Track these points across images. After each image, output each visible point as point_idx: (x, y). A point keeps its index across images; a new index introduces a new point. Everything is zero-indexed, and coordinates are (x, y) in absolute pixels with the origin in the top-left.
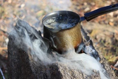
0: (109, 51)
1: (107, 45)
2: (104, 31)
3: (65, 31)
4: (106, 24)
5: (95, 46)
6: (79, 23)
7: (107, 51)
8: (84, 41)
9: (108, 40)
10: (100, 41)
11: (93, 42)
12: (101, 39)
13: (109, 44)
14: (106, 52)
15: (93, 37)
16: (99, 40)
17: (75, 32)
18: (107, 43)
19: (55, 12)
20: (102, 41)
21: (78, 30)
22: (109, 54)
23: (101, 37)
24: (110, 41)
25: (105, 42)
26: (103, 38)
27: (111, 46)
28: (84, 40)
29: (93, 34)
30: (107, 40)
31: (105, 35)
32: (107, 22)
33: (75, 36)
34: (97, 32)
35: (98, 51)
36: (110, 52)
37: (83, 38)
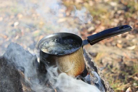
0: (117, 78)
1: (114, 71)
2: (111, 54)
3: (65, 57)
4: (113, 46)
5: (100, 73)
6: (81, 47)
7: (115, 77)
8: (87, 68)
9: (116, 65)
10: (107, 66)
11: (98, 69)
12: (108, 64)
13: (116, 69)
14: (113, 79)
15: (98, 61)
16: (105, 65)
17: (77, 58)
18: (114, 68)
19: (54, 34)
20: (109, 66)
21: (81, 55)
22: (117, 81)
23: (108, 61)
24: (118, 66)
25: (111, 67)
26: (110, 63)
27: (119, 72)
28: (87, 66)
29: (98, 57)
30: (114, 65)
31: (112, 58)
32: (114, 44)
33: (77, 62)
34: (102, 55)
35: (104, 80)
36: (118, 80)
37: (87, 64)
